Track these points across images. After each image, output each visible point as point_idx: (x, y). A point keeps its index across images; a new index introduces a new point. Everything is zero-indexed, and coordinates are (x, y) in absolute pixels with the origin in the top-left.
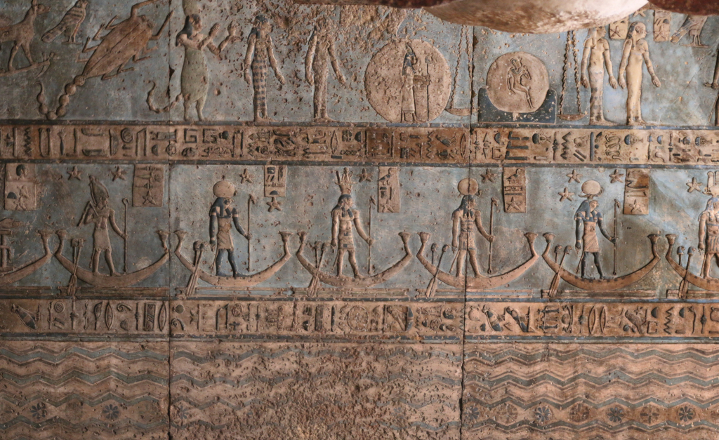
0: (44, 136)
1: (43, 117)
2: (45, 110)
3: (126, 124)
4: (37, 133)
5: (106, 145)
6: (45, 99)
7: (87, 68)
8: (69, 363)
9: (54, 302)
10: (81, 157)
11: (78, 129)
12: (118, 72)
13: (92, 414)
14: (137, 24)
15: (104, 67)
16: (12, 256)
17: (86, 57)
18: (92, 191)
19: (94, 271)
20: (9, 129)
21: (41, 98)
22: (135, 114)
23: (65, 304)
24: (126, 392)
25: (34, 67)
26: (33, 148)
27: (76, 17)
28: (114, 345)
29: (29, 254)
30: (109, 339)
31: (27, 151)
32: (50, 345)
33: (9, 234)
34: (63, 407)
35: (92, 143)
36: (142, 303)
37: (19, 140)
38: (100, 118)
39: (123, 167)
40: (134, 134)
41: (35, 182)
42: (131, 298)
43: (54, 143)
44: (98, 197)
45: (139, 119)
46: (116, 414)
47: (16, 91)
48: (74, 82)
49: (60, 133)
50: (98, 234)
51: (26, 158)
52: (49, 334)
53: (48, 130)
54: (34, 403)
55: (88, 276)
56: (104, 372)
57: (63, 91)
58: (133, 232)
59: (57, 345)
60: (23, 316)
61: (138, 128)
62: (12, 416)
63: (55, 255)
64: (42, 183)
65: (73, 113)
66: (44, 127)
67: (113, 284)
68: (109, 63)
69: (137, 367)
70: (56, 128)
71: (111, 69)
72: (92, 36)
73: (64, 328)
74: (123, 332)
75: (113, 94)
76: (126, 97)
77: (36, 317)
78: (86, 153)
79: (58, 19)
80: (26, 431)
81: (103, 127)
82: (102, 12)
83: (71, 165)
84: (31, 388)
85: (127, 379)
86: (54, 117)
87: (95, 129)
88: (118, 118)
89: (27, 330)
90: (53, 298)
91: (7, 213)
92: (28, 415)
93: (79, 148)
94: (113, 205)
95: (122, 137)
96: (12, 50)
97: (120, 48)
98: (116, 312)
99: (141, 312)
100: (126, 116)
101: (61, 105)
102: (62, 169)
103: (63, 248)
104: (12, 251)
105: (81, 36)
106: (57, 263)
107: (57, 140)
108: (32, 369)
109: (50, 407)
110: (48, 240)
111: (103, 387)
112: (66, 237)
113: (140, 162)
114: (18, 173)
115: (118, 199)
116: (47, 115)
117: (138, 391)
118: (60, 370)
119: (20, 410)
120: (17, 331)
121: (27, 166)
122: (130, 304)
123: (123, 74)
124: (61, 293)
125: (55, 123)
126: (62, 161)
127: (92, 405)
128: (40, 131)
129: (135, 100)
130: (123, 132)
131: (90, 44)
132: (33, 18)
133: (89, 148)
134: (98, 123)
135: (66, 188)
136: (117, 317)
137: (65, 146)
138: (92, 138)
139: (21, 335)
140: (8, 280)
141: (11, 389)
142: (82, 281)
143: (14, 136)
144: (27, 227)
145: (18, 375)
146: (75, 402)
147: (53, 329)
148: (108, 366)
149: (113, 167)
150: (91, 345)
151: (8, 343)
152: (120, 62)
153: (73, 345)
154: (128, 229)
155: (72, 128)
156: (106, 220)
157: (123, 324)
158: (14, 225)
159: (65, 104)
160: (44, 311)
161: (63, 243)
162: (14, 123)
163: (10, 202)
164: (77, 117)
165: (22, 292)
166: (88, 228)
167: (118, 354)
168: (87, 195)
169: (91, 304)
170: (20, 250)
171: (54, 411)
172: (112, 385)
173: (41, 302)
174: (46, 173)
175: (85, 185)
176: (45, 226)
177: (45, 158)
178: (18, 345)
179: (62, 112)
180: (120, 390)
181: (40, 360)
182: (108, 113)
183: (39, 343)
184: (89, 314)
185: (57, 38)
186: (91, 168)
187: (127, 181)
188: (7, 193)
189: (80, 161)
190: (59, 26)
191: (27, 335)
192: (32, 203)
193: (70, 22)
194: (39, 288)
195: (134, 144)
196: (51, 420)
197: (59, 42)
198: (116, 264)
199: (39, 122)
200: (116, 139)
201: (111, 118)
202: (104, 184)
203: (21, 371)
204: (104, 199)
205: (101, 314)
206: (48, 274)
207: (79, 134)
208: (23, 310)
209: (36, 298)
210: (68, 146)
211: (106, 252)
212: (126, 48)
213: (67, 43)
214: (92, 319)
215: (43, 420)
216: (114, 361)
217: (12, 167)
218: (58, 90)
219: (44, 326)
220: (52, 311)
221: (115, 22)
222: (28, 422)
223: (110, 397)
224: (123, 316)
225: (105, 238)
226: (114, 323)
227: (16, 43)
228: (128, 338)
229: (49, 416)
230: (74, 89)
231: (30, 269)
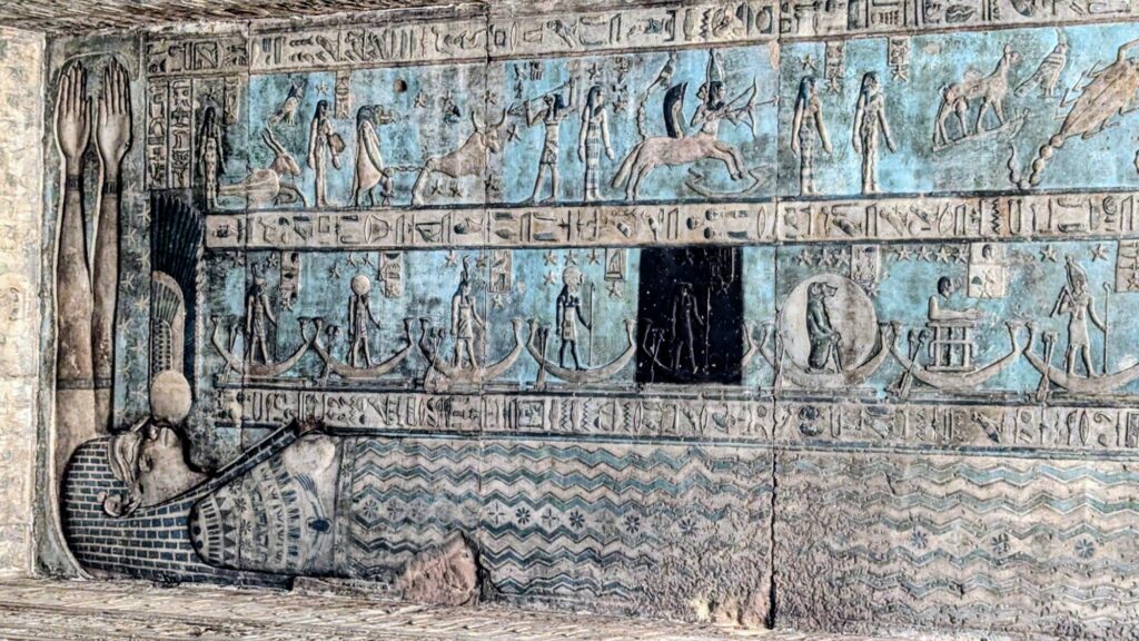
0: (1014, 208)
1: (1014, 187)
2: (1017, 178)
3: (1110, 192)
4: (1006, 206)
5: (1085, 220)
6: (1017, 165)
7: (1065, 126)
8: (1037, 485)
9: (1022, 409)
10: (1056, 233)
11: (1054, 198)
12: (1101, 129)
13: (1062, 550)
14: (1124, 68)
15: (1085, 123)
16: (975, 353)
17: (1064, 112)
18: (1069, 274)
19: (1068, 371)
20: (976, 201)
21: (1012, 164)
22: (1120, 178)
23: (1034, 412)
24: (1104, 525)
25: (1005, 127)
26: (1002, 222)
27: (1054, 64)
28: (1090, 464)
29: (995, 351)
30: (1084, 456)
31: (995, 228)
32: (1015, 462)
33: (972, 327)
34: (1029, 539)
35: (1068, 216)
36: (1124, 413)
37: (986, 214)
38: (1079, 185)
39: (1104, 245)
40: (1118, 203)
41: (1004, 265)
42: (1111, 406)
43: (1026, 217)
44: (1074, 279)
45: (1126, 185)
46: (1090, 552)
47: (985, 157)
48: (1050, 143)
49: (1032, 206)
50: (1073, 327)
51: (994, 236)
52: (1015, 449)
53: (1019, 202)
54: (996, 534)
55: (1061, 378)
56: (1079, 500)
57: (1038, 153)
58: (1115, 324)
59: (1022, 463)
60: (985, 427)
61: (1124, 196)
62: (970, 549)
63: (1024, 352)
64: (1012, 265)
65: (1049, 181)
66: (1015, 198)
67: (1090, 387)
68: (1092, 117)
69: (1117, 493)
70: (1029, 200)
71: (1092, 126)
72: (1071, 87)
73: (1032, 442)
74: (1101, 448)
75: (1095, 155)
76: (1110, 158)
77: (1000, 428)
78: (1063, 228)
79: (1034, 68)
80: (985, 569)
81: (1082, 196)
82: (1084, 57)
83: (1045, 244)
84: (993, 515)
85: (1106, 508)
86: (1026, 186)
87: (1073, 199)
88: (1100, 185)
89: (990, 443)
90: (1020, 404)
91: (972, 302)
92: (988, 549)
93: (1054, 223)
94: (1092, 291)
95: (1105, 208)
96: (981, 107)
97: (1104, 98)
98: (1093, 423)
99: (1123, 424)
100: (1111, 183)
101: (1035, 171)
102: (1034, 249)
103: (1033, 343)
104: (976, 347)
105: (1059, 87)
106: (1026, 362)
107: (1030, 213)
108: (993, 491)
109: (1013, 540)
110: (1016, 333)
111: (1076, 518)
112: (1037, 330)
113: (1125, 238)
114: (984, 255)
115: (1099, 284)
116: (1019, 184)
117: (1117, 523)
118: (1026, 494)
119: (978, 542)
120: (978, 444)
121: (994, 246)
122: (1110, 413)
123: (1106, 130)
124: (1029, 399)
125: (1027, 193)
126: (1035, 239)
127: (1062, 539)
128: (1010, 203)
129: (1120, 162)
130: (1105, 201)
131: (1070, 96)
132: (1005, 68)
133: (1066, 222)
134: (1077, 191)
135: (1038, 272)
136: (1094, 429)
137: (1038, 221)
138: (1070, 210)
139: (982, 449)
140: (970, 382)
141: (969, 515)
142: (1054, 384)
143: (980, 211)
144: (993, 317)
145: (978, 499)
146: (1041, 534)
147: (1020, 443)
148: (1083, 491)
149: (1094, 244)
150: (1063, 464)
151: (967, 459)
152: (1103, 116)
153: (1042, 463)
154: (1110, 320)
155: (1047, 198)
156: (1084, 309)
157: (1101, 439)
158: (978, 317)
159: (1039, 170)
160: (1009, 421)
161: (1034, 337)
162: (982, 195)
163: (974, 288)
164: (1054, 186)
165: (985, 397)
166: (1063, 320)
167: (1096, 476)
168: (1064, 279)
169: (1064, 412)
170: (985, 347)
171: (1017, 546)
172: (1087, 515)
173: (1008, 409)
174: (1016, 254)
175: (1060, 267)
176: (1014, 316)
177: (1015, 237)
178: (978, 461)
179: (1036, 179)
180: (1096, 522)
181: (1004, 481)
182: (1088, 179)
183: (1003, 460)
184: (1062, 425)
185: (1031, 89)
186: (1068, 247)
187: (1110, 259)
188: (971, 277)
189: (1055, 239)
190: (1035, 77)
191: (989, 449)
192: (1000, 290)
193: (1048, 70)
194: (1005, 393)
195: (1117, 217)
196: (1013, 557)
197: (1034, 97)
198: (1095, 363)
199: (1010, 193)
200: (1097, 209)
201: (1093, 185)
202: (1081, 266)
203: (982, 494)
204: (1082, 283)
205: (1075, 425)
206: (1017, 376)
207: (1055, 205)
208: (985, 419)
209: (1000, 404)
210: (1042, 222)
211: (1083, 348)
212: (1110, 100)
213: (1043, 97)
214: (1065, 431)
215: (1005, 555)
216: (1089, 485)
217: (977, 248)
218: (1032, 154)
219: (1008, 439)
220: (1019, 420)
221: (1100, 68)
222: (988, 558)
223: (1084, 530)
224: (1101, 428)
225: (1083, 332)
226: (1091, 437)
227: (985, 99)
228: (1106, 455)
229: (1012, 551)
230: (1050, 151)
231: (995, 370)
